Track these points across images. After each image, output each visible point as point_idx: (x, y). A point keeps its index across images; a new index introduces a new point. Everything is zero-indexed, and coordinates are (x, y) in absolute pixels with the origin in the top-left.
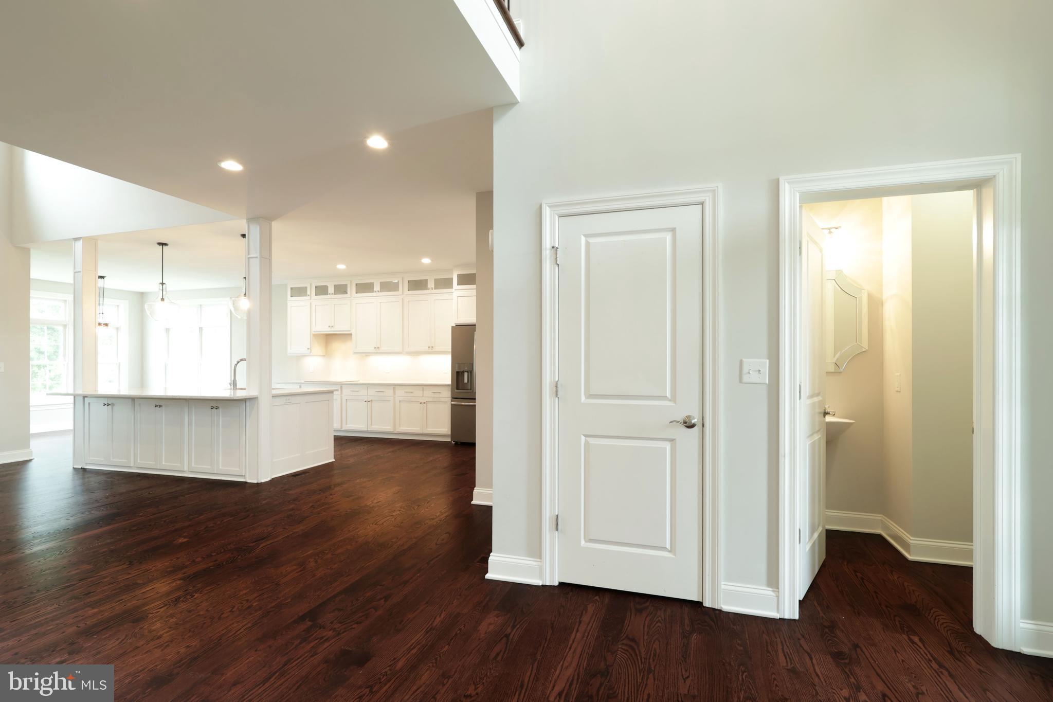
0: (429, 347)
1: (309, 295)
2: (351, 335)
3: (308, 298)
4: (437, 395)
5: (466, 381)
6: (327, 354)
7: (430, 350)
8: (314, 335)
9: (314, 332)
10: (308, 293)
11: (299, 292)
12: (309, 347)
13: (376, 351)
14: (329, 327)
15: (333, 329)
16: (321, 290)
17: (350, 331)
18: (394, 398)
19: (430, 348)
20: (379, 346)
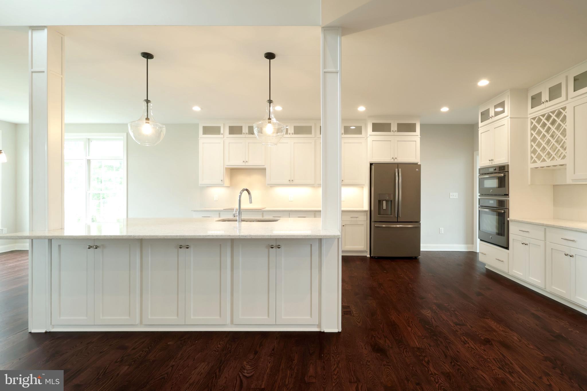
1: (222, 134)
2: (265, 169)
3: (222, 136)
4: (355, 219)
5: (384, 207)
8: (226, 168)
9: (227, 166)
10: (222, 131)
11: (212, 130)
12: (222, 179)
13: (291, 183)
14: (244, 162)
15: (247, 164)
16: (235, 130)
17: (264, 166)
20: (294, 179)
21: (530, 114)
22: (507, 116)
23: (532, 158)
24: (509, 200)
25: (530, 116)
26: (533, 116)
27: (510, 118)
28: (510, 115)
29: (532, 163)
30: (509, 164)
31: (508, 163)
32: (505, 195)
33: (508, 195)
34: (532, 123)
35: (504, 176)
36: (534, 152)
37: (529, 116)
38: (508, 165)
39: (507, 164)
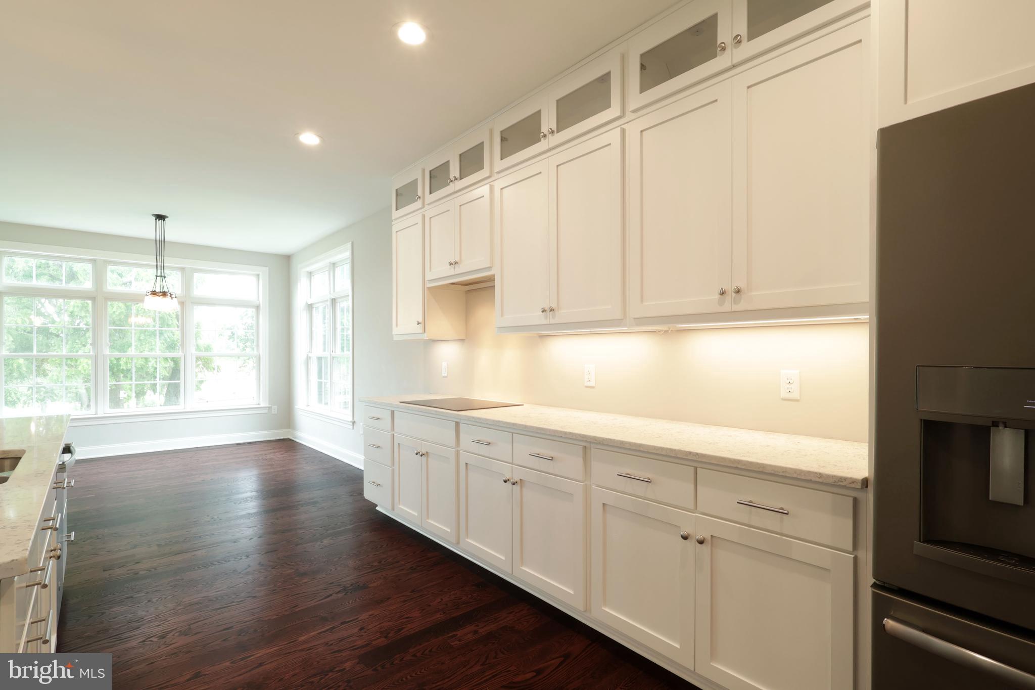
0: (723, 293)
1: (420, 197)
2: (493, 279)
3: (418, 204)
6: (468, 337)
7: (727, 307)
8: (429, 288)
9: (430, 281)
10: (420, 193)
11: (406, 195)
12: (421, 320)
13: (547, 322)
14: (451, 265)
15: (458, 270)
17: (489, 268)
18: (587, 489)
19: (728, 298)
20: (554, 306)
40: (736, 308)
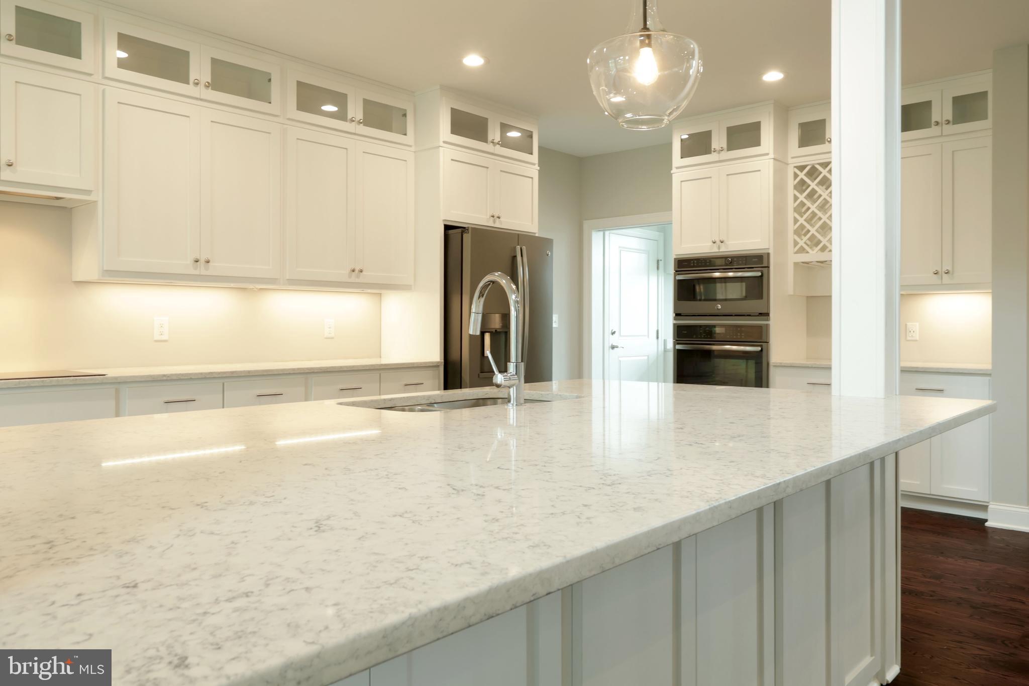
21: (793, 158)
22: (767, 154)
23: (796, 243)
24: (769, 324)
25: (793, 162)
26: (801, 162)
27: (774, 159)
28: (774, 154)
29: (796, 253)
30: (771, 251)
31: (768, 249)
32: (761, 314)
33: (767, 315)
34: (796, 176)
35: (762, 276)
36: (800, 231)
37: (790, 161)
38: (768, 254)
39: (766, 251)
40: (357, 280)
